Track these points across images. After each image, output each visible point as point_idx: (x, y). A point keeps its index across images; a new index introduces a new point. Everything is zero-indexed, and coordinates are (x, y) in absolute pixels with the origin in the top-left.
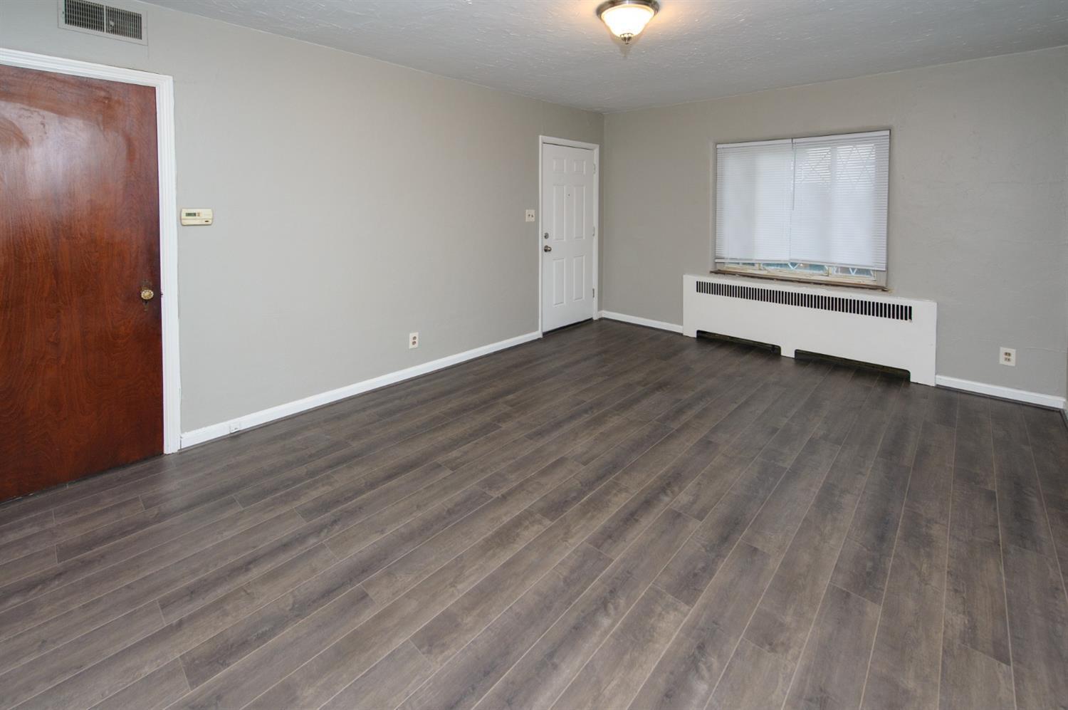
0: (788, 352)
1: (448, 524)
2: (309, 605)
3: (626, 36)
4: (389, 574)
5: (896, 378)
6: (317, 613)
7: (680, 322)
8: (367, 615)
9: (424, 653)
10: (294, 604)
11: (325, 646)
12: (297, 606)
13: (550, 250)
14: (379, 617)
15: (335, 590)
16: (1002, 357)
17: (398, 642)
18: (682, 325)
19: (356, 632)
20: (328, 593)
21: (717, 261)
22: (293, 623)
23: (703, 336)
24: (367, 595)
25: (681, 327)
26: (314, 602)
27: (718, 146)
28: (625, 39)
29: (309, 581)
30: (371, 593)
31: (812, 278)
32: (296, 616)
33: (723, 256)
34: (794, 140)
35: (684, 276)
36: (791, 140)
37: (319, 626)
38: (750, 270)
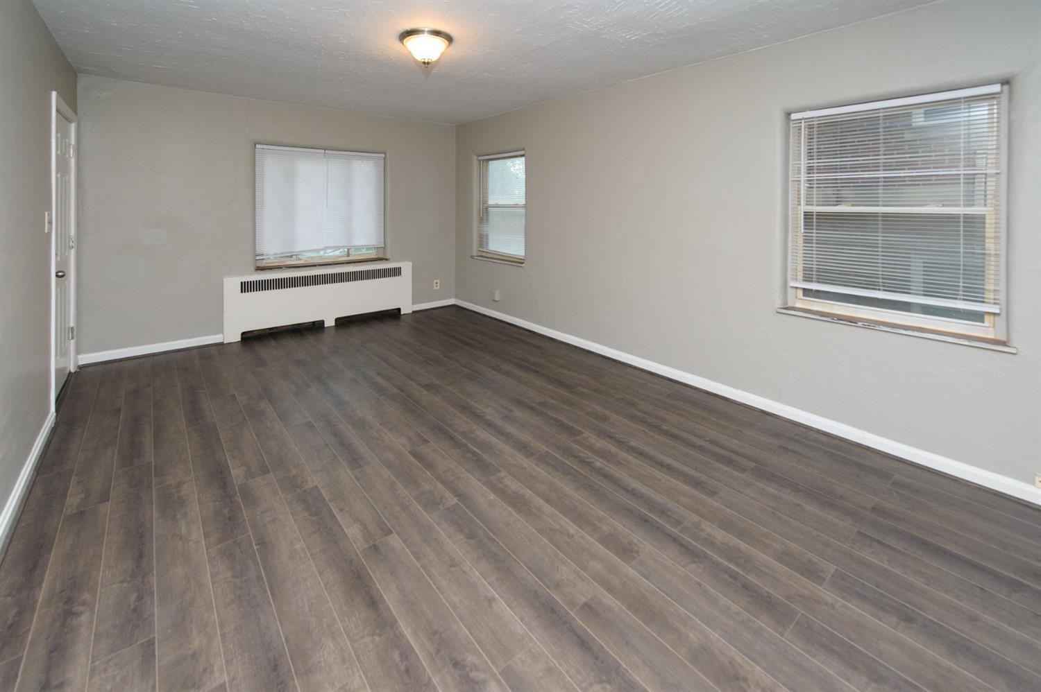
0: (330, 323)
1: (490, 539)
2: (602, 662)
3: (426, 61)
4: (558, 586)
5: (394, 314)
6: (611, 649)
7: (221, 331)
8: (609, 600)
9: (639, 556)
10: (601, 682)
11: (648, 632)
12: (604, 678)
13: (62, 276)
14: (610, 590)
15: (579, 637)
16: (435, 285)
17: (632, 573)
18: (223, 333)
19: (629, 607)
20: (584, 644)
21: (257, 258)
22: (627, 674)
23: (249, 338)
24: (585, 604)
25: (221, 336)
26: (597, 658)
27: (257, 146)
28: (424, 63)
29: (567, 672)
30: (583, 600)
31: (339, 260)
32: (618, 674)
33: (265, 253)
34: (327, 151)
35: (225, 280)
36: (323, 151)
37: (627, 643)
38: (289, 262)
